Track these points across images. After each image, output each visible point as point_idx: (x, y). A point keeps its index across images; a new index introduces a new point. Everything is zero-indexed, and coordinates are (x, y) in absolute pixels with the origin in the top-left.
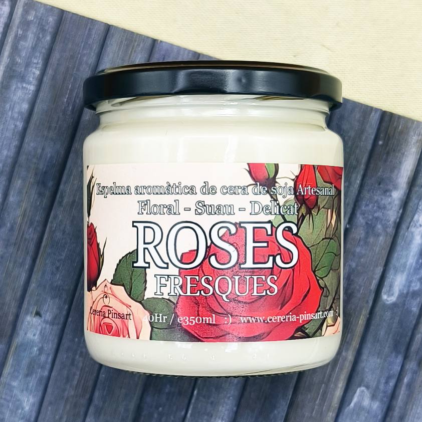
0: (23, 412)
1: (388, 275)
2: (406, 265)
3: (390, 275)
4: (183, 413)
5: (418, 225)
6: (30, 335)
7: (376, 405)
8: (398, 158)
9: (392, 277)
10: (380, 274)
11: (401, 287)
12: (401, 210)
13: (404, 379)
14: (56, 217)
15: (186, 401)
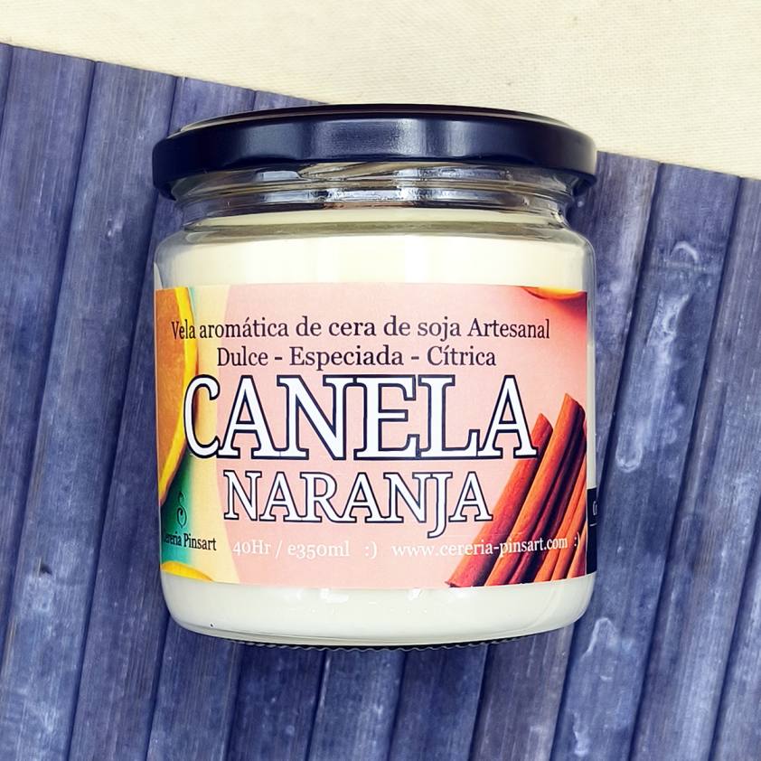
0: (44, 736)
1: (622, 426)
2: (650, 405)
3: (625, 425)
4: (312, 701)
5: (661, 334)
6: (37, 607)
7: (629, 645)
8: (614, 226)
9: (628, 427)
10: (609, 425)
11: (647, 442)
12: (630, 313)
13: (670, 595)
14: (51, 402)
15: (315, 681)
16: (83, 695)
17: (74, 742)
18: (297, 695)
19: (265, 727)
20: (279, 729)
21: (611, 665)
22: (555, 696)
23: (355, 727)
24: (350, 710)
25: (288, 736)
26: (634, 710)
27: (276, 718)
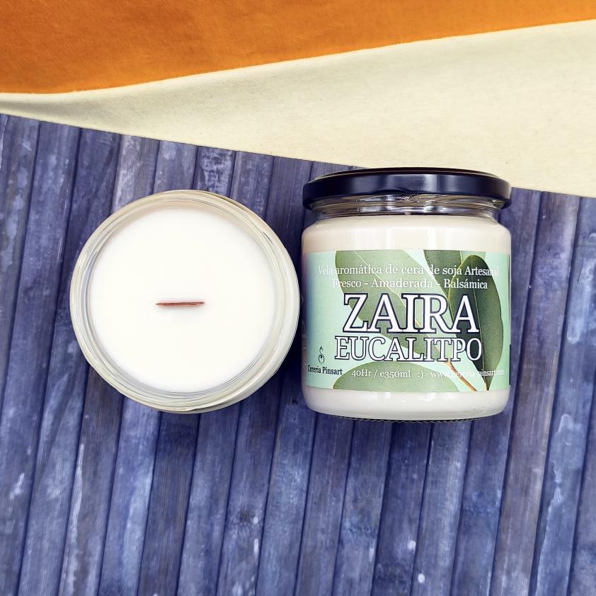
16: (314, 462)
17: (310, 486)
18: (418, 458)
19: (403, 475)
20: (410, 475)
21: (570, 437)
22: (544, 454)
23: (447, 474)
24: (444, 465)
25: (414, 479)
26: (582, 459)
27: (408, 470)
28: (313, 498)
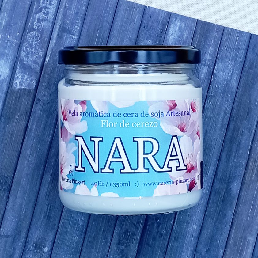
28: (89, 238)
